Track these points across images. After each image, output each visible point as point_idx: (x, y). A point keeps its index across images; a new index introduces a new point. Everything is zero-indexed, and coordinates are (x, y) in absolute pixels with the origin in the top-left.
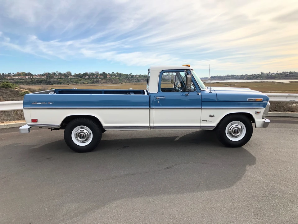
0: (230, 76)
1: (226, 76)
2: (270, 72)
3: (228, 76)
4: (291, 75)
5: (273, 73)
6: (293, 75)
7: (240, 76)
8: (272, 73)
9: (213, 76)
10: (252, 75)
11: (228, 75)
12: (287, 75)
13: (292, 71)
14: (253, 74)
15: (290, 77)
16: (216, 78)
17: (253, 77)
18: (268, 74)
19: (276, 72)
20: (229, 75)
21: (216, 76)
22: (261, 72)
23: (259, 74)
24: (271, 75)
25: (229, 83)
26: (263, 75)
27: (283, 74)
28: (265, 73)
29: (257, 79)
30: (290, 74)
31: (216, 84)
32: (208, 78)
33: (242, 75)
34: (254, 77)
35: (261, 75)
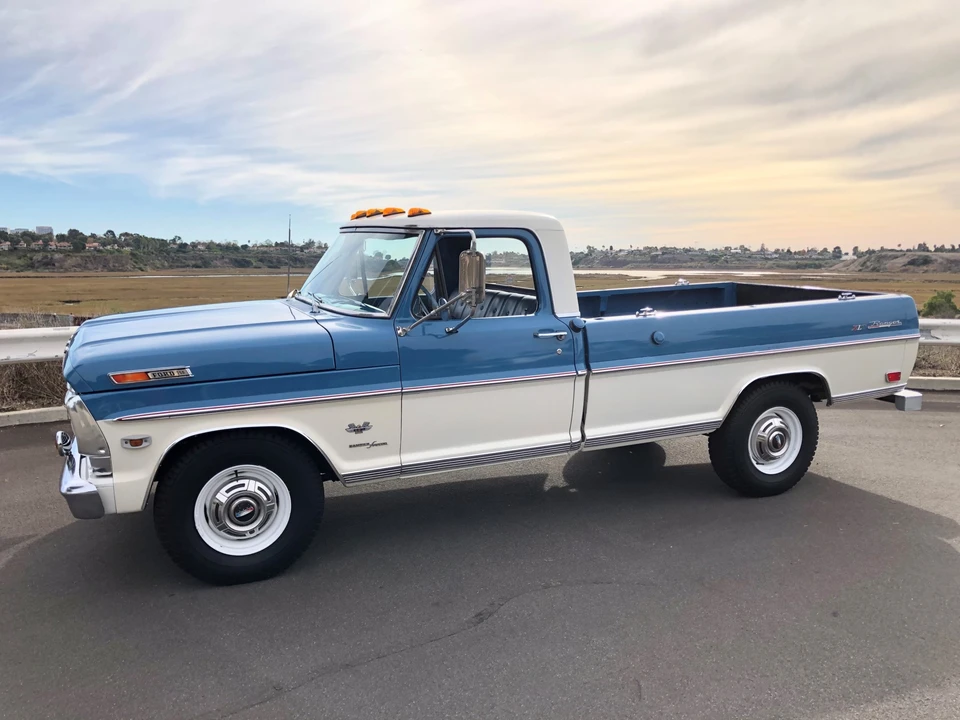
0: (501, 256)
2: (611, 248)
3: (495, 256)
4: (665, 256)
5: (620, 251)
6: (671, 256)
8: (616, 248)
11: (495, 253)
12: (657, 255)
13: (668, 246)
15: (663, 262)
18: (606, 253)
19: (627, 247)
20: (499, 254)
22: (589, 247)
23: (582, 253)
24: (613, 257)
26: (594, 255)
27: (645, 254)
28: (599, 248)
30: (663, 254)
35: (587, 255)
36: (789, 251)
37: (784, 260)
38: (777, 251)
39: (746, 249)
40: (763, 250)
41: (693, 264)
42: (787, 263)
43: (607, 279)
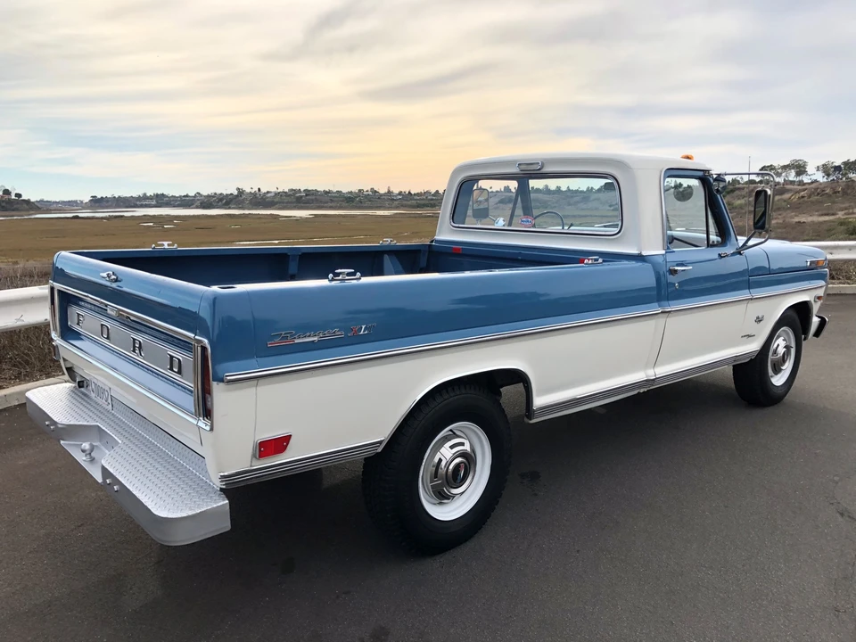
0: (151, 198)
1: (139, 198)
2: (259, 190)
3: (145, 197)
4: (308, 197)
5: (268, 192)
6: (314, 197)
7: (180, 196)
8: (264, 190)
9: (99, 197)
10: (213, 197)
11: (145, 194)
12: (302, 197)
13: (310, 189)
14: (215, 194)
15: (308, 202)
16: (110, 203)
17: (218, 202)
18: (255, 194)
19: (273, 190)
20: (148, 195)
21: (109, 196)
22: (238, 189)
23: (232, 194)
24: (262, 198)
25: (154, 216)
26: (244, 197)
27: (290, 195)
28: (248, 190)
29: (230, 208)
30: (307, 195)
31: (116, 220)
32: (82, 202)
33: (187, 196)
34: (221, 200)
35: (237, 196)
36: (409, 192)
37: (407, 200)
38: (400, 193)
39: (376, 192)
40: (389, 191)
41: (332, 204)
42: (409, 203)
43: (260, 218)
